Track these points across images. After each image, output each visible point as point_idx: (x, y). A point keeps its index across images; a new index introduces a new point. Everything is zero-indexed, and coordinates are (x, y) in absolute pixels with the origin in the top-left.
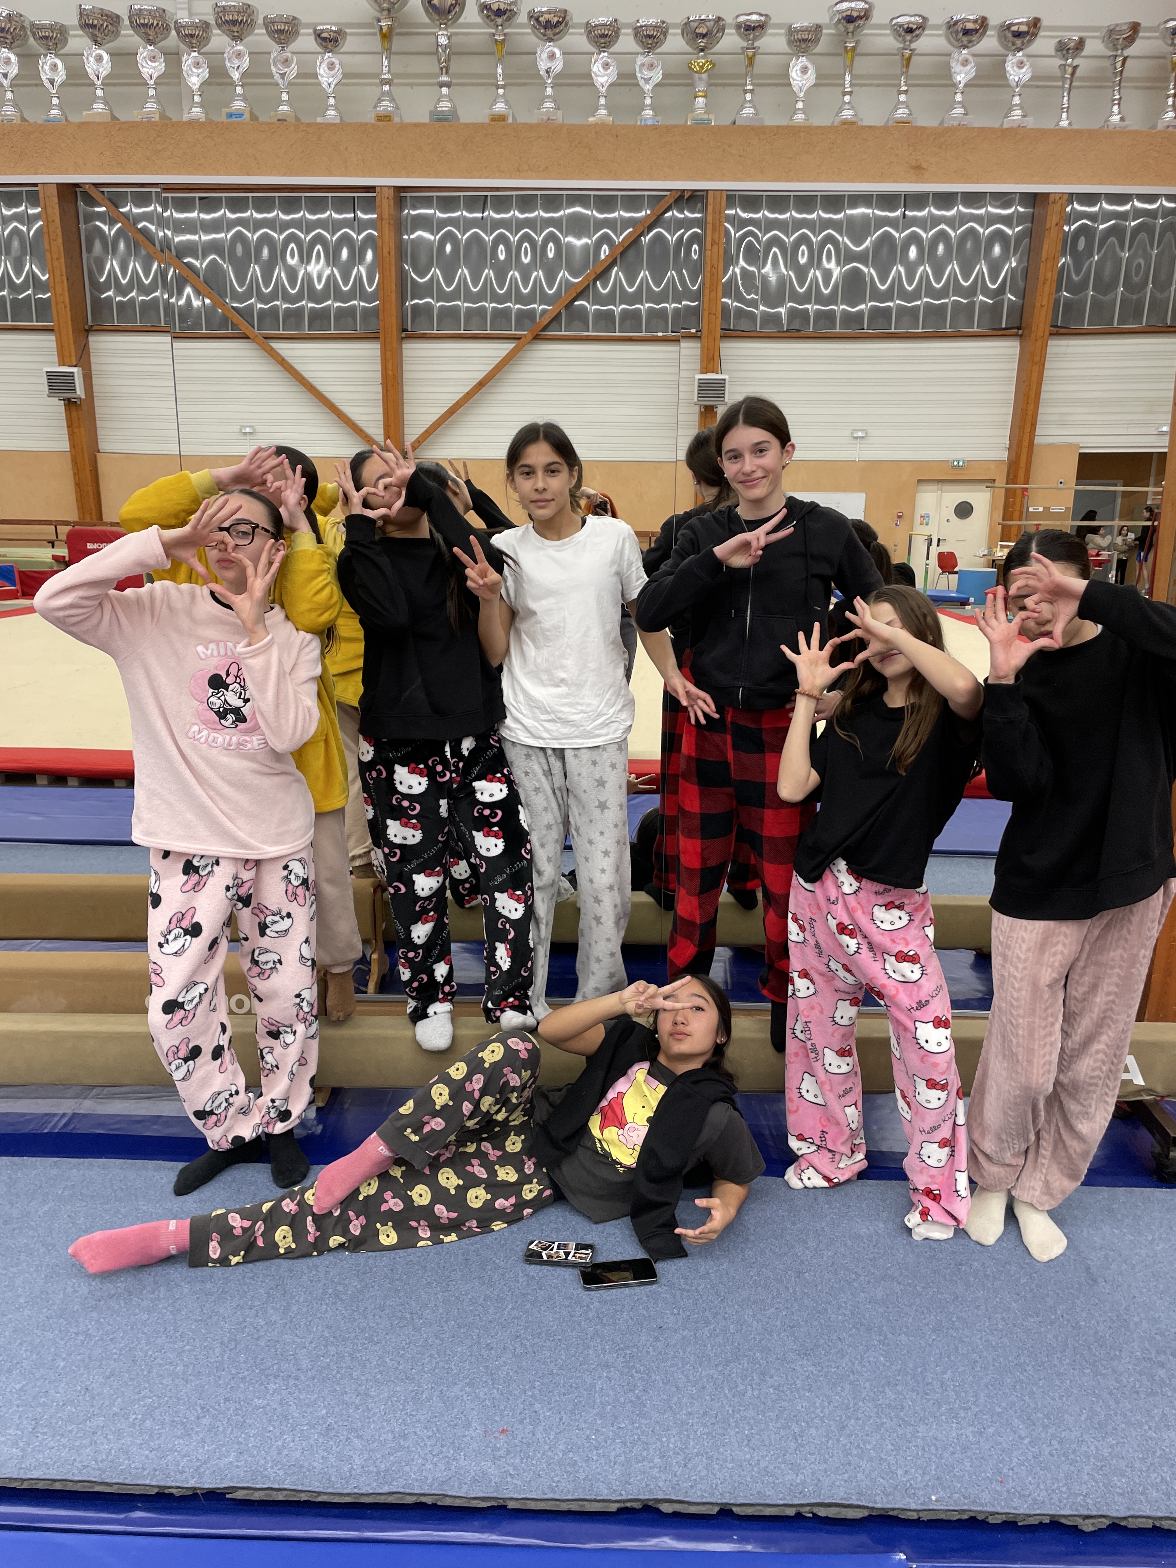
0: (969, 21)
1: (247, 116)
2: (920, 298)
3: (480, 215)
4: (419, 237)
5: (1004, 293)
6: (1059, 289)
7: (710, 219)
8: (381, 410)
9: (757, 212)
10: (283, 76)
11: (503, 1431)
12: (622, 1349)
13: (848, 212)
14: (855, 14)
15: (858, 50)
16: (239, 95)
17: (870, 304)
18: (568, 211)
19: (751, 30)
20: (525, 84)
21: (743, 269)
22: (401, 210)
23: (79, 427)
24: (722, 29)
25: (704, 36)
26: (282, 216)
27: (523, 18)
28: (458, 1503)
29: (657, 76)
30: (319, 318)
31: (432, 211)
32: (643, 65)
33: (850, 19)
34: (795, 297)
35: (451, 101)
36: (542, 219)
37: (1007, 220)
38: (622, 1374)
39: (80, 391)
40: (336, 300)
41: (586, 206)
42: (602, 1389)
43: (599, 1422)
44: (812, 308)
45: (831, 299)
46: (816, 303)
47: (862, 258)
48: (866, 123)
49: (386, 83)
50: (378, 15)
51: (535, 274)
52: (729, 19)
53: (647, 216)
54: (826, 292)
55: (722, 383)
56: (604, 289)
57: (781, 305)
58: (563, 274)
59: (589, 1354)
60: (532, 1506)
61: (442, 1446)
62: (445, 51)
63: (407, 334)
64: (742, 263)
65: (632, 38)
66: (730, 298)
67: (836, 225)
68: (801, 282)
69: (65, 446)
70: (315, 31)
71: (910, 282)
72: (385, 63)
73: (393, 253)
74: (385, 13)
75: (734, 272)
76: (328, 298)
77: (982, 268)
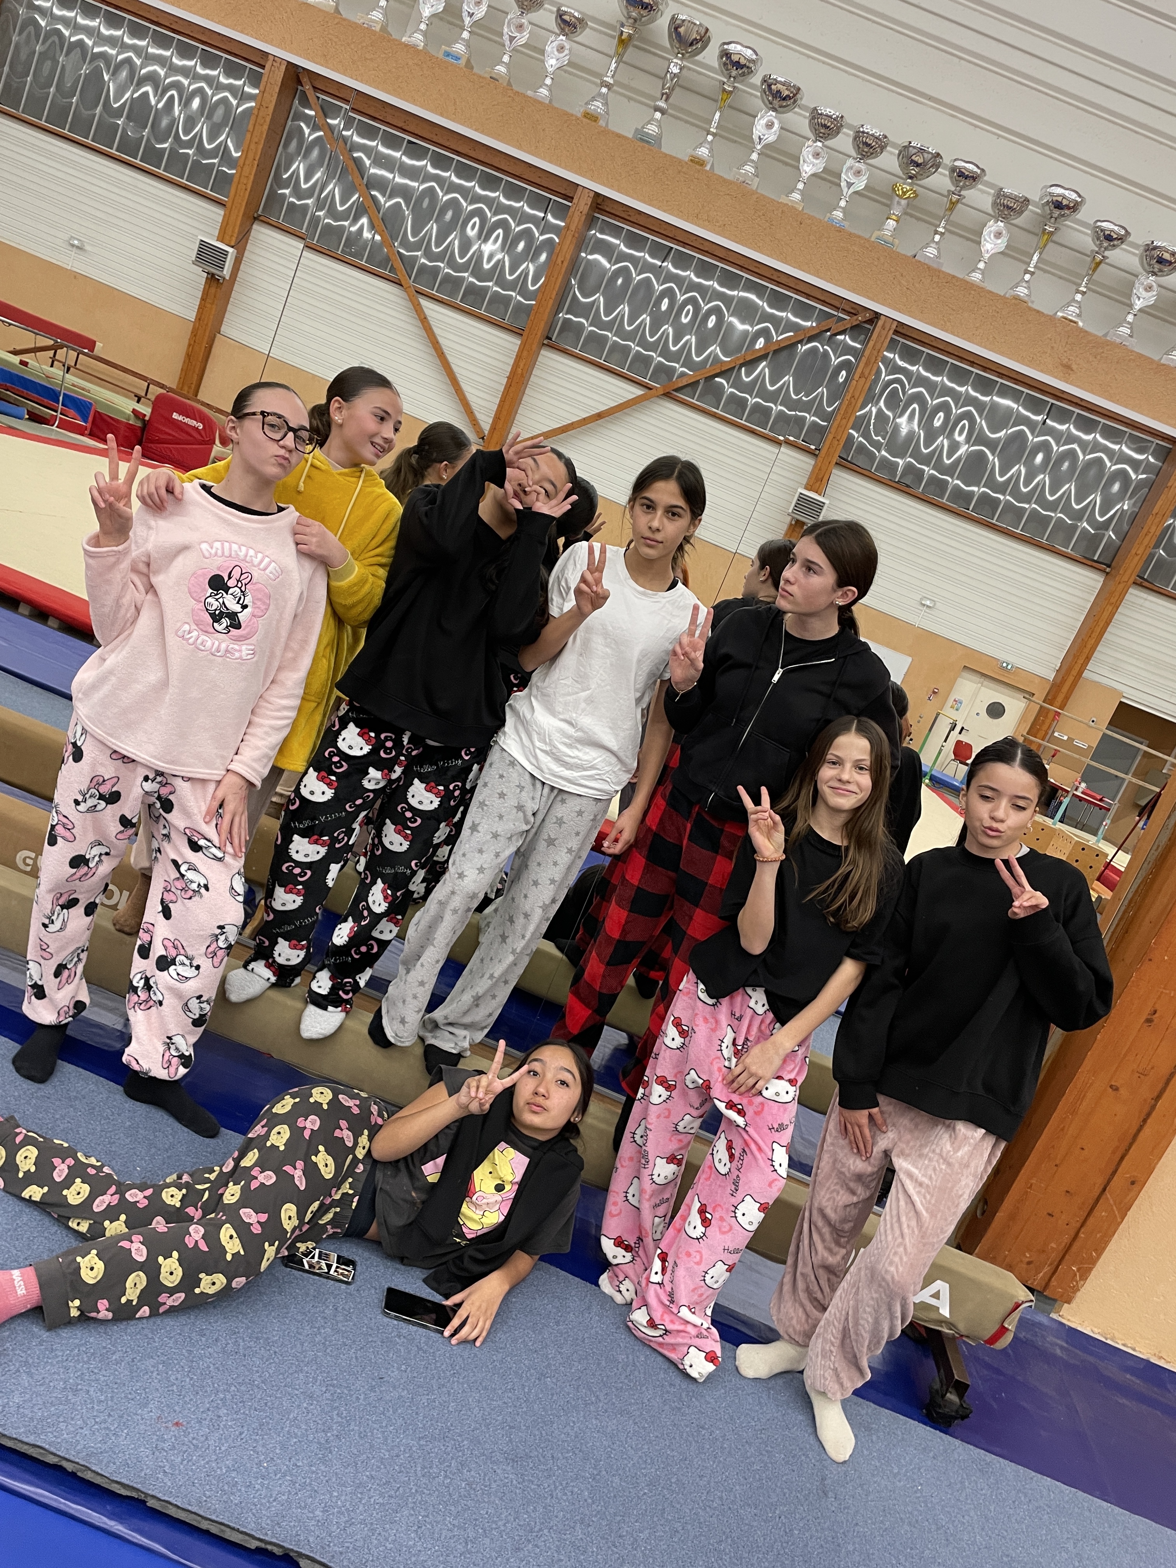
1: (463, 62)
2: (1029, 502)
3: (659, 263)
4: (596, 261)
5: (1107, 529)
6: (1157, 546)
7: (867, 353)
8: (497, 401)
9: (913, 365)
10: (512, 39)
11: (177, 1424)
12: (333, 1386)
13: (995, 398)
14: (1065, 202)
15: (1054, 238)
16: (463, 39)
17: (983, 489)
18: (742, 294)
19: (964, 177)
20: (735, 142)
21: (880, 411)
22: (589, 229)
23: (212, 304)
24: (937, 166)
25: (918, 165)
26: (477, 189)
27: (757, 79)
28: (98, 1480)
29: (860, 184)
30: (475, 294)
31: (618, 242)
32: (851, 168)
33: (1058, 206)
34: (916, 454)
35: (659, 127)
36: (714, 290)
37: (1135, 465)
38: (323, 1410)
39: (227, 272)
40: (496, 284)
41: (760, 297)
42: (296, 1419)
43: (278, 1451)
44: (928, 471)
45: (950, 471)
46: (933, 469)
47: (992, 445)
48: (1035, 306)
49: (606, 86)
50: (624, 20)
51: (688, 337)
52: (947, 160)
53: (812, 327)
54: (947, 461)
55: (821, 505)
56: (747, 376)
57: (902, 457)
58: (715, 349)
59: (298, 1378)
60: (172, 1512)
61: (110, 1415)
62: (672, 80)
63: (549, 342)
64: (882, 404)
65: (851, 139)
66: (858, 432)
67: (980, 406)
68: (928, 444)
69: (192, 316)
70: (559, 10)
71: (1027, 484)
72: (613, 66)
73: (566, 264)
74: (631, 21)
75: (870, 411)
76: (490, 281)
77: (1097, 498)
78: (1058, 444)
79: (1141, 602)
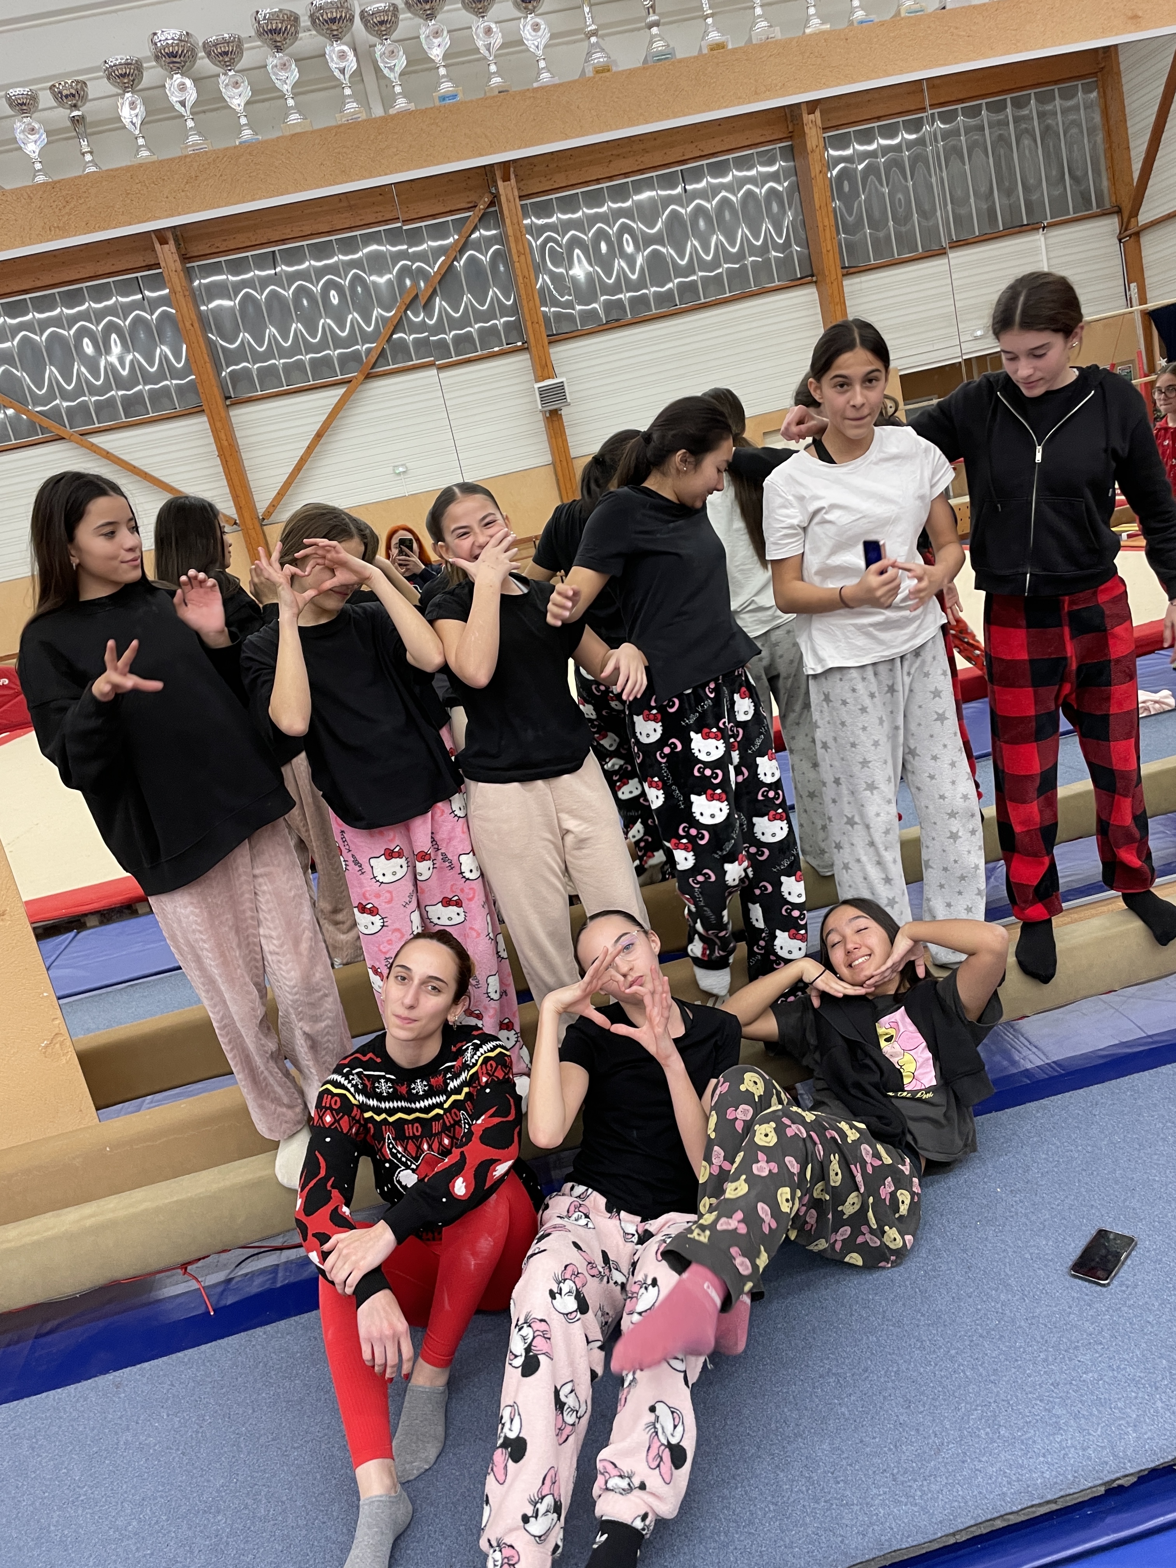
2: (720, 266)
3: (273, 272)
4: (218, 306)
5: (791, 246)
6: (838, 233)
7: (510, 232)
8: (225, 481)
9: (550, 216)
13: (636, 198)
17: (676, 281)
18: (366, 251)
21: (552, 273)
22: (191, 281)
26: (66, 311)
30: (134, 404)
31: (224, 277)
34: (606, 289)
36: (343, 262)
37: (775, 177)
40: (145, 384)
41: (380, 243)
44: (625, 296)
45: (641, 284)
46: (627, 291)
47: (658, 239)
51: (350, 317)
53: (456, 241)
54: (634, 277)
55: (561, 386)
57: (595, 300)
58: (377, 311)
63: (231, 401)
67: (626, 213)
68: (609, 274)
71: (707, 252)
73: (195, 327)
76: (138, 384)
77: (767, 226)
78: (708, 201)
79: (858, 287)
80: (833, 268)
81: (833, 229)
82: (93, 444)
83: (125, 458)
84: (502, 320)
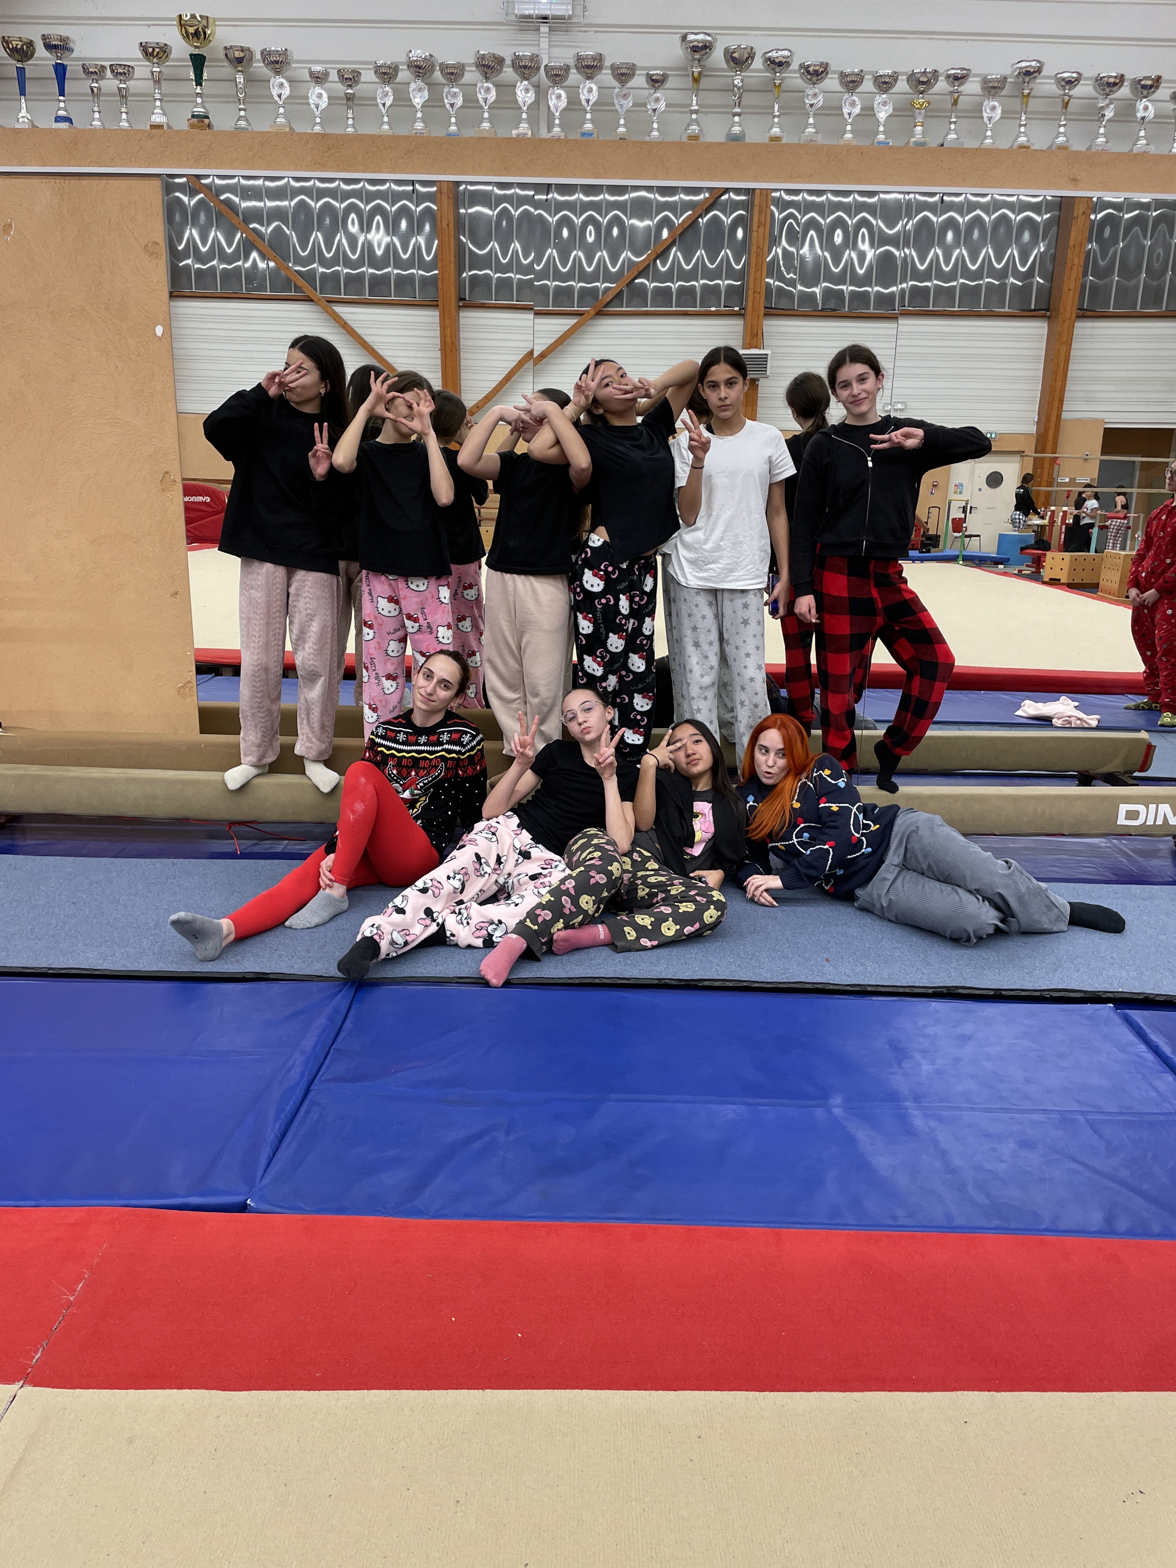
0: (1112, 77)
1: (594, 135)
2: (956, 279)
4: (477, 212)
5: (1033, 277)
6: (1085, 274)
9: (797, 194)
10: (622, 105)
13: (884, 196)
14: (1032, 70)
15: (1032, 94)
16: (589, 119)
19: (958, 79)
20: (794, 115)
21: (784, 249)
24: (936, 79)
25: (923, 83)
27: (795, 66)
29: (889, 109)
30: (380, 284)
32: (879, 101)
33: (1028, 73)
34: (830, 277)
35: (740, 126)
36: (607, 202)
40: (395, 267)
44: (846, 288)
45: (866, 281)
46: (851, 284)
47: (894, 241)
48: (1035, 148)
49: (695, 113)
51: (599, 253)
52: (942, 73)
54: (861, 273)
55: (765, 358)
56: (664, 265)
57: (816, 285)
58: (626, 254)
62: (739, 90)
63: (464, 303)
64: (784, 242)
65: (872, 82)
66: (772, 278)
68: (837, 262)
71: (947, 262)
75: (777, 253)
76: (388, 266)
77: (1013, 251)
78: (962, 215)
79: (1090, 331)
80: (1069, 309)
81: (1081, 270)
82: (335, 312)
83: (360, 331)
84: (726, 282)
